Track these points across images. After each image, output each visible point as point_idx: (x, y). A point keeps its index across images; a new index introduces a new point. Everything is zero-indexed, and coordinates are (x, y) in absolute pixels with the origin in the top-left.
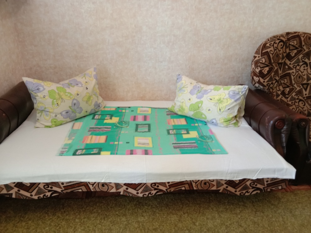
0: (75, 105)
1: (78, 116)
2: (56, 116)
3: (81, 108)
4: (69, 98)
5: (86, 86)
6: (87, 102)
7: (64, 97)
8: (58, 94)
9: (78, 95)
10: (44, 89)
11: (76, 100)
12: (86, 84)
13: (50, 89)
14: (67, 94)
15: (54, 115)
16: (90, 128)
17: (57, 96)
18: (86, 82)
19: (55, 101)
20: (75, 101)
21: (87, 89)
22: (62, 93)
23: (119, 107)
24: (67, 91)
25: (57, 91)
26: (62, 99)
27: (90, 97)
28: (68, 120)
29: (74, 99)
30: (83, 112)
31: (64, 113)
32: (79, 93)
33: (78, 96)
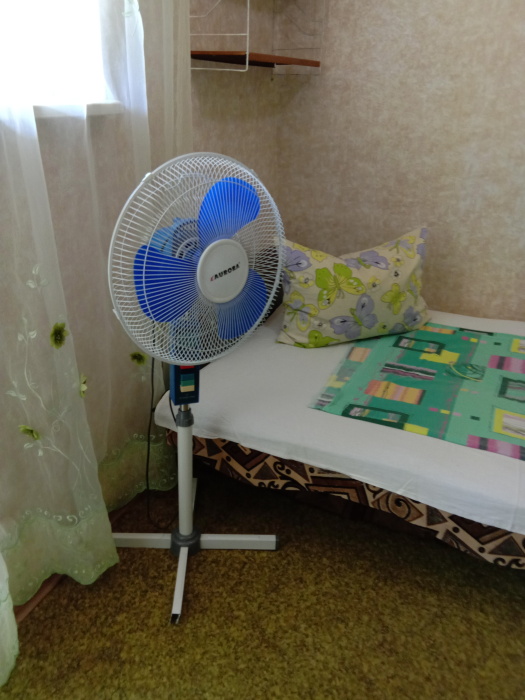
0: (363, 307)
1: (365, 332)
2: (320, 325)
3: (374, 316)
4: (353, 291)
5: (396, 269)
6: (390, 305)
7: (344, 286)
8: (335, 279)
9: (374, 286)
10: (310, 265)
11: (369, 297)
12: (398, 264)
13: (321, 266)
14: (351, 281)
15: (317, 322)
16: (387, 365)
17: (331, 284)
18: (398, 260)
19: (325, 292)
20: (365, 299)
21: (397, 275)
22: (341, 279)
23: (462, 330)
24: (353, 276)
25: (333, 273)
26: (340, 290)
27: (399, 294)
28: (343, 338)
29: (364, 295)
30: (377, 326)
31: (337, 321)
32: (377, 283)
33: (374, 289)
